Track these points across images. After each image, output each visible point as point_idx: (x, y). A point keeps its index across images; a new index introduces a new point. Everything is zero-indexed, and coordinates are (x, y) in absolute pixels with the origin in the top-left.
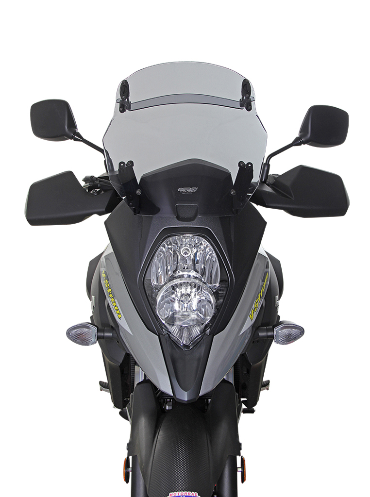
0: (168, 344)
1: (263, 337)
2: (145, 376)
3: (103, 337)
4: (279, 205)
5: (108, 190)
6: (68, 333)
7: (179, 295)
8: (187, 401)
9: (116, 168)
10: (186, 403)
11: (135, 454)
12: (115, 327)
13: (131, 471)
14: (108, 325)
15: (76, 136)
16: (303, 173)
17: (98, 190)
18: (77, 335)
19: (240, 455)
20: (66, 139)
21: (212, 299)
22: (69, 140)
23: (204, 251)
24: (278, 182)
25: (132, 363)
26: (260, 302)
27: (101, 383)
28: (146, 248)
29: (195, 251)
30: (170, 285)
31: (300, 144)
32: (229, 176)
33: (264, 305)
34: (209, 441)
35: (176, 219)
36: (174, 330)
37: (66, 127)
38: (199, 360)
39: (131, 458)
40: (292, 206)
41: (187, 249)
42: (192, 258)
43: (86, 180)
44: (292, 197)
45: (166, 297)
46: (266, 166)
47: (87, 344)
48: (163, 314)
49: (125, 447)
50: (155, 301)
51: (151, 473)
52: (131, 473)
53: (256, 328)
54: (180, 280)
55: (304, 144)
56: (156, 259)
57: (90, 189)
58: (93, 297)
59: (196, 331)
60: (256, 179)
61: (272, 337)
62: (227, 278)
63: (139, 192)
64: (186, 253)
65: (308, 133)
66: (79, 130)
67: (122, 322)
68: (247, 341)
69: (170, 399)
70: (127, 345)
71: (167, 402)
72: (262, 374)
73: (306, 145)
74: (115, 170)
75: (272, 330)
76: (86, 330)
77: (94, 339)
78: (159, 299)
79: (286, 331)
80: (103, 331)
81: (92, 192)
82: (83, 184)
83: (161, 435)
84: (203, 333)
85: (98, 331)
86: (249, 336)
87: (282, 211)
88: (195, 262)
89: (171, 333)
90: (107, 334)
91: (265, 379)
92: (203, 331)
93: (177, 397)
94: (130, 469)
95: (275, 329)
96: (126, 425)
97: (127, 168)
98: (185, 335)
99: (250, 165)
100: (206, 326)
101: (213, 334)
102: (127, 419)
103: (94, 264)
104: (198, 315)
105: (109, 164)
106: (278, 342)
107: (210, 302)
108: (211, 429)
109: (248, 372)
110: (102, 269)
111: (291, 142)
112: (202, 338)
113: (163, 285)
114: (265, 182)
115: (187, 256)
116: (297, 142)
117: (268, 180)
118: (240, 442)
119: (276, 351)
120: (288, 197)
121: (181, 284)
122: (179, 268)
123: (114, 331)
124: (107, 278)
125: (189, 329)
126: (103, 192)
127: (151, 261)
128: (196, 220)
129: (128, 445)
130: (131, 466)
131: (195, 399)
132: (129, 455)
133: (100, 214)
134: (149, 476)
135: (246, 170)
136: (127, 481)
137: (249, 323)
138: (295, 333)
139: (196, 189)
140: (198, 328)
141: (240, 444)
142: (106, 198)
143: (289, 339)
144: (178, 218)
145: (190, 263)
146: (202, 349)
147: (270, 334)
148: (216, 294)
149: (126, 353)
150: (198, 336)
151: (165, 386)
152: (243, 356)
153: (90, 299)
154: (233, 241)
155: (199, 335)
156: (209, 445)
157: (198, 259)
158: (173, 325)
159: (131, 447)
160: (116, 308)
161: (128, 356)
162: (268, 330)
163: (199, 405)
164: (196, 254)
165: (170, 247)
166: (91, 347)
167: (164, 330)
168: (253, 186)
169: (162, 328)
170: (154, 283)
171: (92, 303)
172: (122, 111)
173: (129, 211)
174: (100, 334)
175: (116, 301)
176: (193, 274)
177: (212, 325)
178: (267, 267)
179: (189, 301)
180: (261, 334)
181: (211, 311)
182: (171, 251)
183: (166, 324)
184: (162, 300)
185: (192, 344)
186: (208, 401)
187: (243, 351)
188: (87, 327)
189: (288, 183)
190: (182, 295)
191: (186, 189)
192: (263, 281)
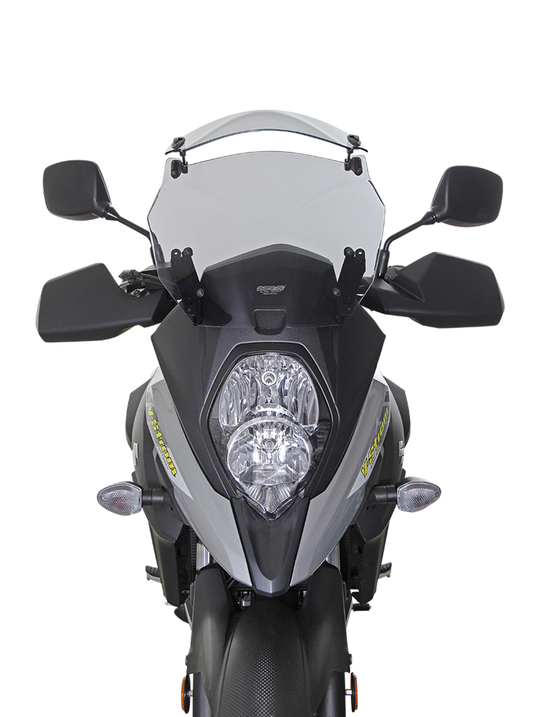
0: (245, 512)
1: (381, 500)
2: (211, 557)
3: (150, 503)
4: (404, 311)
5: (156, 290)
6: (100, 498)
7: (260, 440)
8: (272, 594)
9: (168, 259)
10: (271, 596)
11: (198, 671)
12: (167, 488)
13: (191, 696)
14: (157, 485)
15: (110, 213)
16: (438, 264)
17: (141, 290)
18: (113, 500)
19: (349, 672)
20: (95, 218)
21: (307, 446)
22: (100, 219)
23: (295, 378)
24: (401, 278)
25: (192, 540)
26: (376, 451)
27: (148, 570)
28: (212, 373)
29: (282, 376)
30: (246, 426)
31: (432, 222)
32: (331, 268)
33: (382, 455)
34: (304, 652)
35: (254, 331)
36: (252, 491)
37: (95, 200)
38: (289, 534)
39: (191, 676)
40: (421, 312)
41: (271, 375)
42: (278, 388)
43: (124, 276)
44: (421, 297)
45: (241, 444)
46: (384, 254)
47: (127, 513)
48: (236, 469)
49: (184, 661)
50: (225, 449)
51: (221, 698)
52: (191, 698)
53: (371, 487)
54: (262, 420)
55: (438, 222)
56: (225, 390)
57: (130, 288)
58: (135, 445)
59: (285, 493)
60: (370, 272)
61: (395, 501)
62: (329, 418)
63: (200, 293)
64: (269, 381)
65: (444, 206)
66: (114, 204)
67: (178, 481)
68: (358, 506)
69: (248, 591)
70: (185, 513)
71: (243, 595)
72: (380, 554)
73: (441, 223)
74: (166, 261)
75: (395, 490)
76: (125, 492)
77: (137, 505)
78: (230, 447)
79: (415, 492)
80: (151, 494)
81: (132, 293)
82: (119, 281)
83: (235, 643)
84: (294, 495)
85: (143, 493)
86: (362, 499)
87: (408, 319)
88: (282, 394)
89: (248, 496)
90: (156, 498)
91: (385, 561)
92: (295, 493)
93: (258, 588)
94: (191, 693)
95: (399, 489)
96: (185, 629)
97: (183, 259)
98: (269, 498)
99: (360, 253)
100: (299, 486)
101: (310, 496)
102: (186, 620)
103: (136, 398)
104: (287, 470)
105: (157, 252)
106: (403, 508)
107: (304, 450)
108: (307, 634)
109: (360, 550)
110: (148, 404)
111: (419, 219)
112: (293, 503)
113: (237, 427)
114: (382, 277)
115: (270, 384)
116: (428, 220)
117: (387, 275)
118: (350, 652)
120: (416, 299)
121: (262, 426)
122: (259, 401)
123: (166, 494)
124: (156, 417)
125: (274, 489)
126: (148, 294)
127: (218, 391)
128: (283, 333)
129: (188, 658)
130: (192, 688)
131: (284, 590)
132: (189, 672)
133: (145, 325)
134: (218, 706)
135: (355, 260)
136: (187, 711)
137: (361, 481)
138: (427, 495)
139: (283, 287)
140: (288, 488)
141: (350, 656)
142: (153, 303)
143: (419, 504)
144: (258, 330)
145: (275, 394)
146: (294, 519)
147: (391, 496)
148: (313, 439)
149: (184, 525)
150: (287, 500)
151: (240, 572)
152: (352, 528)
153: (131, 447)
154: (337, 360)
155: (290, 498)
156: (305, 657)
157: (287, 388)
158: (252, 484)
159: (191, 661)
160: (169, 460)
161: (187, 530)
162: (388, 491)
163: (290, 599)
164: (284, 381)
165: (246, 371)
166: (132, 516)
167: (238, 491)
168: (366, 283)
169: (235, 489)
170: (224, 423)
171: (134, 454)
172: (175, 176)
173: (187, 320)
174: (146, 498)
175: (168, 449)
176: (279, 410)
177: (308, 483)
178: (387, 399)
179: (275, 450)
180: (378, 497)
181: (306, 464)
182: (247, 378)
183: (241, 483)
184: (235, 448)
185: (279, 512)
186: (302, 593)
187: (352, 521)
188: (128, 489)
189: (416, 279)
190: (264, 442)
191: (269, 288)
192: (381, 419)
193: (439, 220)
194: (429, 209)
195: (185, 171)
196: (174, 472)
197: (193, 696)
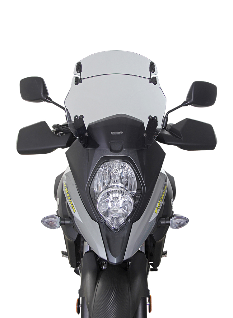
0: (105, 229)
1: (163, 224)
2: (90, 248)
3: (64, 224)
4: (174, 143)
5: (68, 133)
6: (43, 221)
7: (111, 198)
8: (116, 263)
9: (73, 119)
10: (115, 265)
11: (84, 296)
12: (71, 218)
13: (81, 307)
14: (67, 216)
15: (49, 100)
16: (189, 123)
17: (61, 133)
18: (48, 223)
19: (148, 296)
20: (42, 101)
21: (132, 200)
22: (44, 102)
23: (127, 171)
24: (173, 129)
25: (82, 240)
26: (161, 203)
27: (63, 252)
28: (91, 169)
29: (121, 170)
30: (105, 191)
31: (186, 105)
32: (143, 124)
33: (164, 205)
34: (129, 289)
35: (110, 151)
36: (108, 220)
37: (42, 94)
38: (123, 238)
39: (81, 298)
40: (182, 144)
41: (117, 170)
42: (119, 175)
43: (54, 127)
44: (181, 137)
45: (103, 199)
46: (166, 118)
47: (54, 228)
48: (101, 209)
49: (78, 292)
50: (96, 201)
51: (93, 308)
52: (81, 308)
53: (159, 218)
54: (112, 189)
55: (189, 105)
56: (97, 176)
57: (57, 132)
58: (58, 199)
59: (122, 220)
60: (159, 126)
61: (169, 224)
62: (141, 188)
63: (87, 134)
64: (116, 172)
65: (192, 98)
66: (50, 96)
67: (76, 215)
68: (153, 226)
69: (106, 262)
70: (79, 229)
71: (104, 264)
72: (162, 247)
73: (190, 105)
74: (72, 121)
75: (169, 220)
76: (53, 219)
77: (58, 225)
78: (99, 200)
79: (177, 220)
80: (64, 220)
81: (57, 134)
82: (52, 129)
83: (100, 284)
84: (126, 221)
85: (61, 220)
86: (155, 223)
87: (176, 147)
88: (121, 178)
89: (106, 221)
90: (67, 222)
91: (164, 250)
92: (126, 220)
93: (110, 261)
94: (80, 306)
95: (171, 219)
96: (79, 278)
97: (80, 120)
98: (115, 222)
99: (155, 118)
100: (128, 217)
101: (132, 222)
102: (79, 274)
103: (59, 179)
104: (123, 210)
105: (68, 116)
106: (172, 227)
107: (130, 202)
108: (131, 282)
109: (154, 246)
110: (64, 181)
111: (181, 104)
112: (125, 225)
113: (102, 192)
114: (165, 128)
115: (116, 174)
116: (185, 104)
117: (167, 127)
118: (149, 289)
119: (171, 233)
120: (179, 138)
121: (113, 191)
122: (111, 181)
123: (71, 220)
124: (67, 187)
125: (117, 219)
126: (64, 134)
127: (94, 176)
128: (122, 152)
129: (79, 290)
130: (81, 304)
131: (121, 262)
132: (80, 297)
133: (63, 147)
134: (92, 311)
135: (153, 121)
136: (79, 313)
137: (154, 216)
138: (183, 222)
139: (122, 132)
140: (123, 218)
142: (66, 138)
143: (180, 225)
144: (111, 150)
145: (118, 178)
146: (126, 232)
147: (167, 222)
148: (134, 198)
149: (78, 234)
150: (122, 224)
151: (102, 254)
152: (151, 236)
154: (145, 164)
155: (124, 223)
156: (130, 291)
157: (123, 176)
158: (108, 216)
159: (81, 292)
160: (72, 206)
161: (80, 235)
162: (166, 220)
163: (124, 266)
164: (122, 172)
165: (106, 168)
166: (56, 230)
167: (102, 219)
168: (158, 131)
169: (101, 218)
170: (96, 190)
171: (57, 203)
172: (77, 84)
173: (80, 146)
174: (62, 222)
175: (72, 201)
176: (120, 185)
177: (132, 216)
178: (166, 181)
179: (118, 202)
180: (162, 222)
181: (131, 208)
182: (106, 171)
183: (103, 216)
184: (101, 201)
185: (119, 228)
186: (129, 263)
187: (151, 233)
188: (54, 218)
189: (179, 129)
190: (113, 198)
191: (116, 133)
192: (164, 189)
193: (190, 104)
194: (185, 100)
195: (81, 82)
196: (74, 211)
197: (82, 307)
